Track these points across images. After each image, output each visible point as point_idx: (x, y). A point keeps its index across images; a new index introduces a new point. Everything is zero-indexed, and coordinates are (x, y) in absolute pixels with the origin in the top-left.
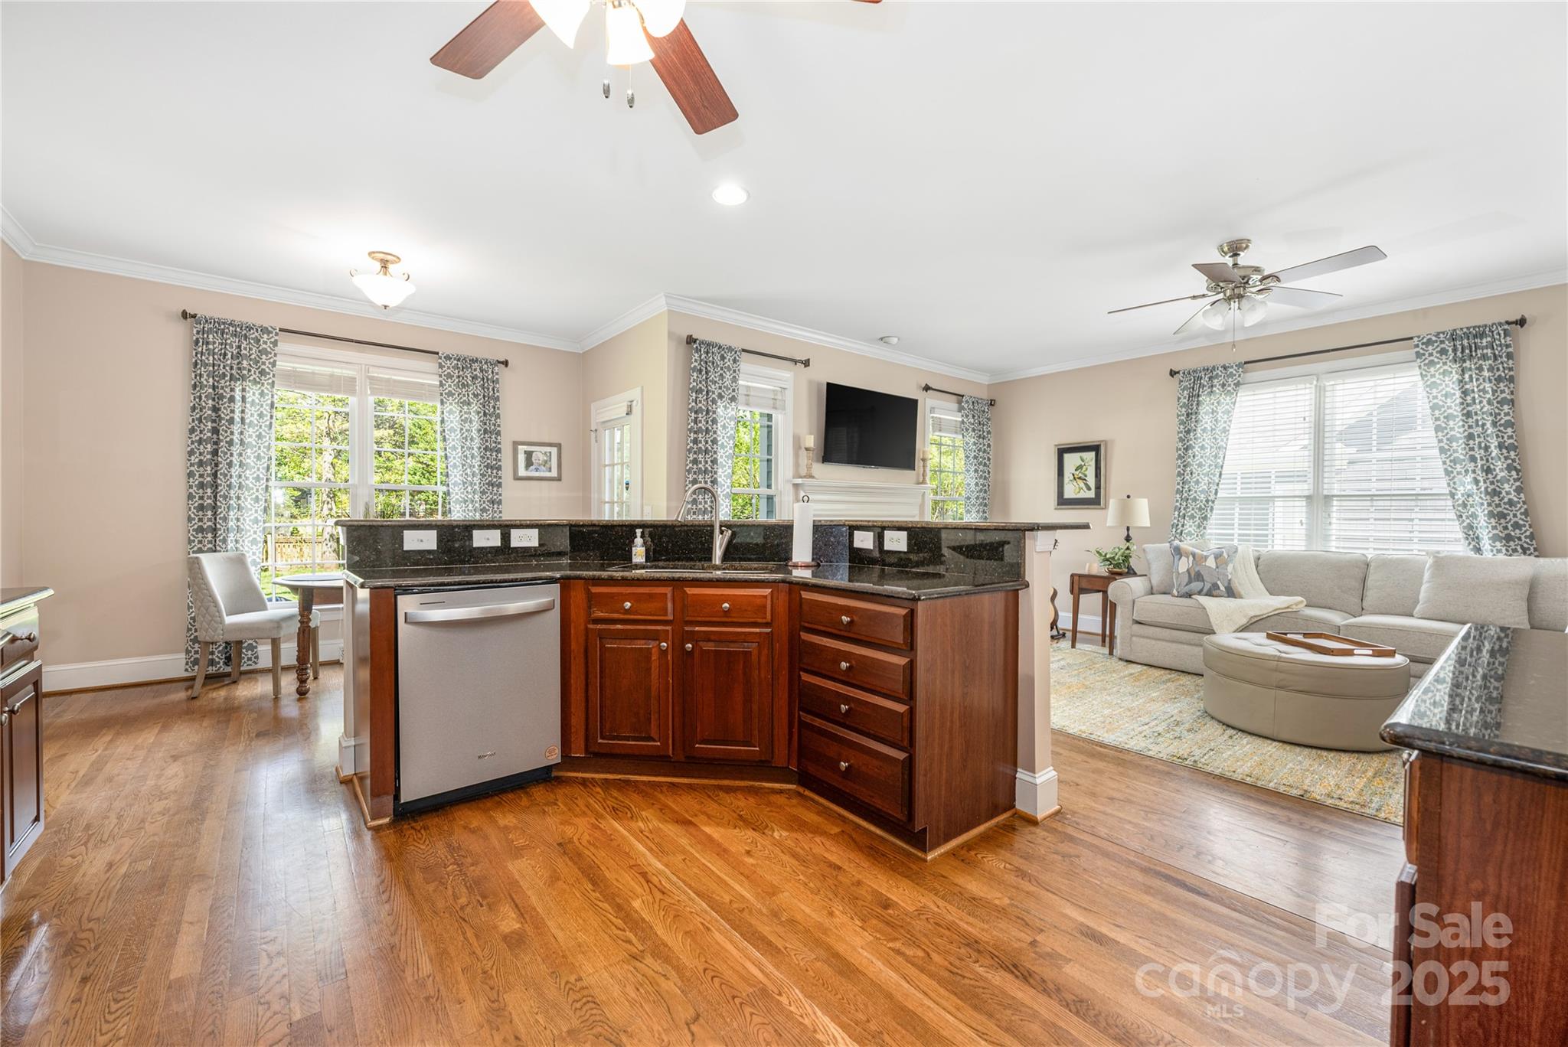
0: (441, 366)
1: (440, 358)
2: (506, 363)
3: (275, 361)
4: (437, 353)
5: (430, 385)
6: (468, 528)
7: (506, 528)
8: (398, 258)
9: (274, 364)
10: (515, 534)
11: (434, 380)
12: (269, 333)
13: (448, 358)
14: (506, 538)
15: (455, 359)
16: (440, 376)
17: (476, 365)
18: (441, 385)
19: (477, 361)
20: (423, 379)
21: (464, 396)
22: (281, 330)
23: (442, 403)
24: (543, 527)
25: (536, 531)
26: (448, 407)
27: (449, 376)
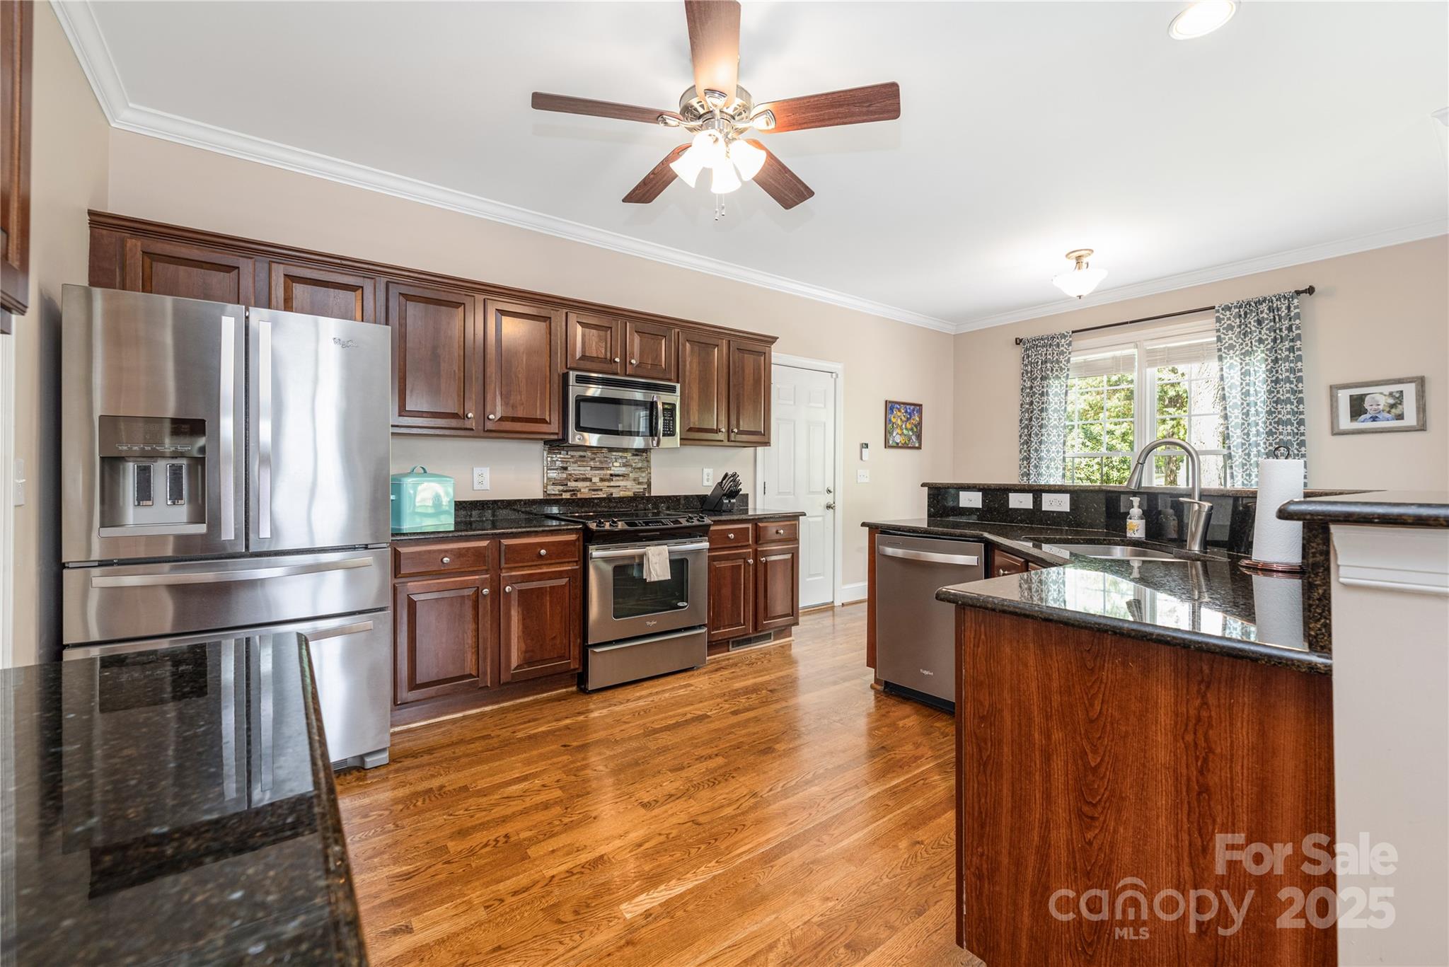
0: (1218, 320)
1: (1218, 311)
2: (1311, 290)
3: (1069, 358)
4: (1214, 308)
5: (1208, 343)
6: (1005, 490)
7: (1037, 492)
8: (1090, 250)
9: (1068, 361)
10: (1046, 497)
11: (1212, 337)
12: (1065, 337)
13: (1228, 308)
14: (1037, 502)
15: (1236, 307)
16: (1218, 331)
17: (1264, 307)
18: (1219, 339)
19: (1264, 301)
20: (1203, 338)
21: (1247, 345)
22: (1073, 332)
23: (1220, 358)
24: (1077, 495)
25: (1068, 496)
26: (1227, 362)
27: (1230, 328)
